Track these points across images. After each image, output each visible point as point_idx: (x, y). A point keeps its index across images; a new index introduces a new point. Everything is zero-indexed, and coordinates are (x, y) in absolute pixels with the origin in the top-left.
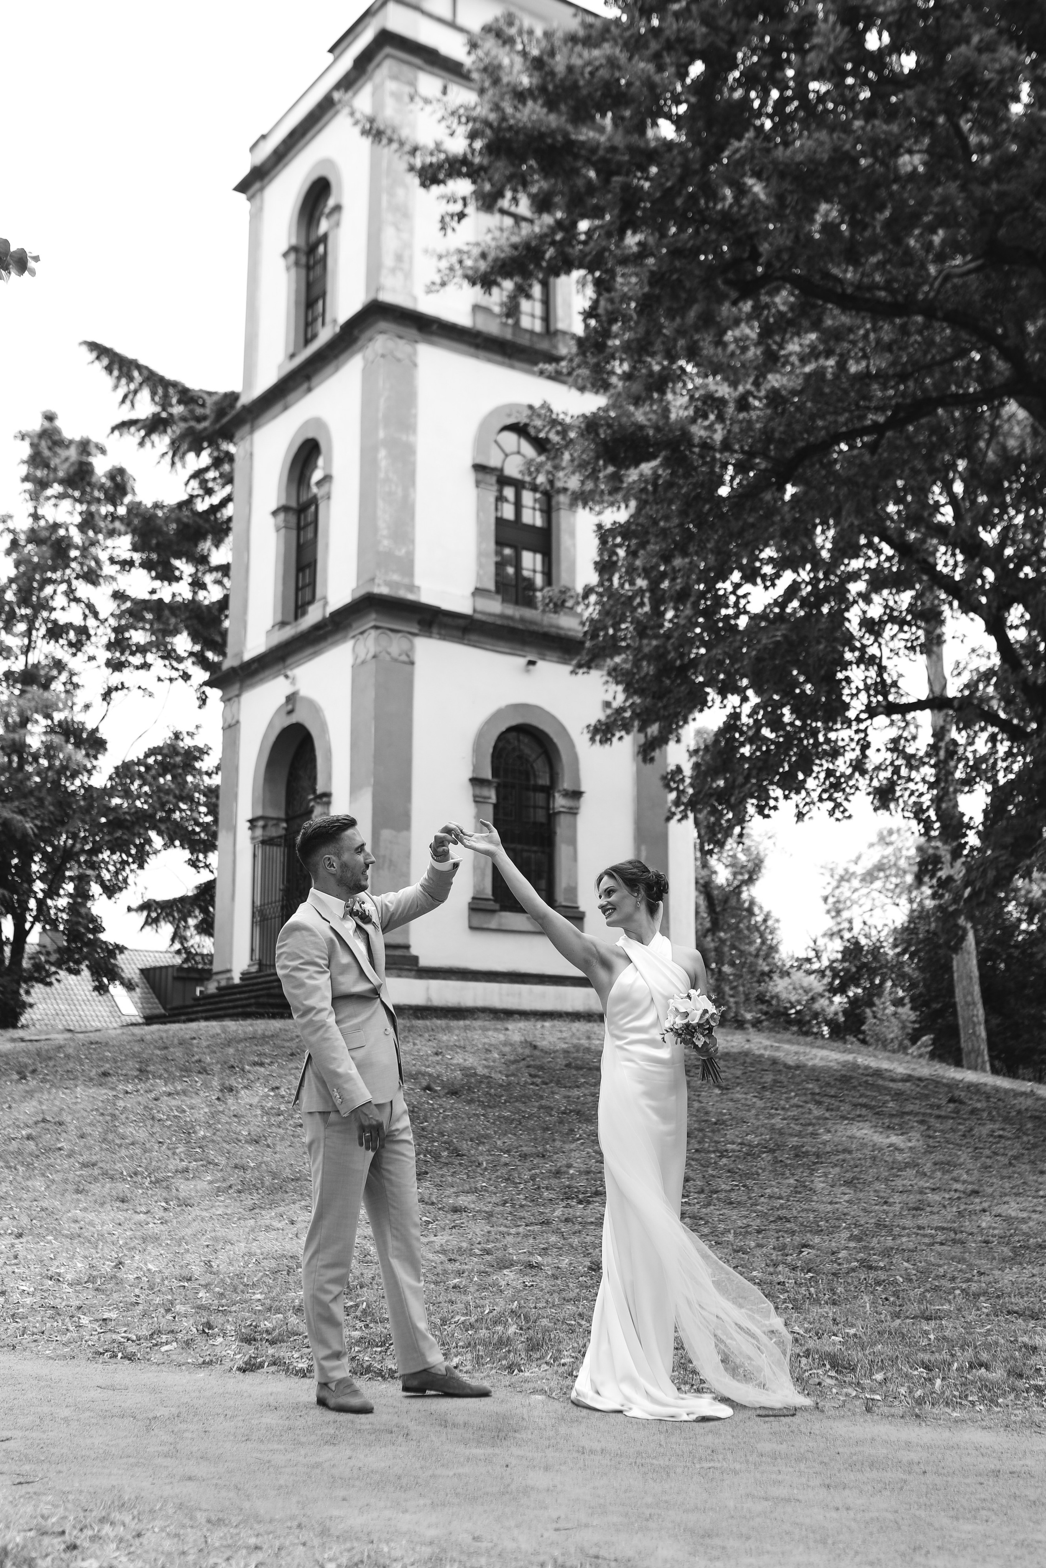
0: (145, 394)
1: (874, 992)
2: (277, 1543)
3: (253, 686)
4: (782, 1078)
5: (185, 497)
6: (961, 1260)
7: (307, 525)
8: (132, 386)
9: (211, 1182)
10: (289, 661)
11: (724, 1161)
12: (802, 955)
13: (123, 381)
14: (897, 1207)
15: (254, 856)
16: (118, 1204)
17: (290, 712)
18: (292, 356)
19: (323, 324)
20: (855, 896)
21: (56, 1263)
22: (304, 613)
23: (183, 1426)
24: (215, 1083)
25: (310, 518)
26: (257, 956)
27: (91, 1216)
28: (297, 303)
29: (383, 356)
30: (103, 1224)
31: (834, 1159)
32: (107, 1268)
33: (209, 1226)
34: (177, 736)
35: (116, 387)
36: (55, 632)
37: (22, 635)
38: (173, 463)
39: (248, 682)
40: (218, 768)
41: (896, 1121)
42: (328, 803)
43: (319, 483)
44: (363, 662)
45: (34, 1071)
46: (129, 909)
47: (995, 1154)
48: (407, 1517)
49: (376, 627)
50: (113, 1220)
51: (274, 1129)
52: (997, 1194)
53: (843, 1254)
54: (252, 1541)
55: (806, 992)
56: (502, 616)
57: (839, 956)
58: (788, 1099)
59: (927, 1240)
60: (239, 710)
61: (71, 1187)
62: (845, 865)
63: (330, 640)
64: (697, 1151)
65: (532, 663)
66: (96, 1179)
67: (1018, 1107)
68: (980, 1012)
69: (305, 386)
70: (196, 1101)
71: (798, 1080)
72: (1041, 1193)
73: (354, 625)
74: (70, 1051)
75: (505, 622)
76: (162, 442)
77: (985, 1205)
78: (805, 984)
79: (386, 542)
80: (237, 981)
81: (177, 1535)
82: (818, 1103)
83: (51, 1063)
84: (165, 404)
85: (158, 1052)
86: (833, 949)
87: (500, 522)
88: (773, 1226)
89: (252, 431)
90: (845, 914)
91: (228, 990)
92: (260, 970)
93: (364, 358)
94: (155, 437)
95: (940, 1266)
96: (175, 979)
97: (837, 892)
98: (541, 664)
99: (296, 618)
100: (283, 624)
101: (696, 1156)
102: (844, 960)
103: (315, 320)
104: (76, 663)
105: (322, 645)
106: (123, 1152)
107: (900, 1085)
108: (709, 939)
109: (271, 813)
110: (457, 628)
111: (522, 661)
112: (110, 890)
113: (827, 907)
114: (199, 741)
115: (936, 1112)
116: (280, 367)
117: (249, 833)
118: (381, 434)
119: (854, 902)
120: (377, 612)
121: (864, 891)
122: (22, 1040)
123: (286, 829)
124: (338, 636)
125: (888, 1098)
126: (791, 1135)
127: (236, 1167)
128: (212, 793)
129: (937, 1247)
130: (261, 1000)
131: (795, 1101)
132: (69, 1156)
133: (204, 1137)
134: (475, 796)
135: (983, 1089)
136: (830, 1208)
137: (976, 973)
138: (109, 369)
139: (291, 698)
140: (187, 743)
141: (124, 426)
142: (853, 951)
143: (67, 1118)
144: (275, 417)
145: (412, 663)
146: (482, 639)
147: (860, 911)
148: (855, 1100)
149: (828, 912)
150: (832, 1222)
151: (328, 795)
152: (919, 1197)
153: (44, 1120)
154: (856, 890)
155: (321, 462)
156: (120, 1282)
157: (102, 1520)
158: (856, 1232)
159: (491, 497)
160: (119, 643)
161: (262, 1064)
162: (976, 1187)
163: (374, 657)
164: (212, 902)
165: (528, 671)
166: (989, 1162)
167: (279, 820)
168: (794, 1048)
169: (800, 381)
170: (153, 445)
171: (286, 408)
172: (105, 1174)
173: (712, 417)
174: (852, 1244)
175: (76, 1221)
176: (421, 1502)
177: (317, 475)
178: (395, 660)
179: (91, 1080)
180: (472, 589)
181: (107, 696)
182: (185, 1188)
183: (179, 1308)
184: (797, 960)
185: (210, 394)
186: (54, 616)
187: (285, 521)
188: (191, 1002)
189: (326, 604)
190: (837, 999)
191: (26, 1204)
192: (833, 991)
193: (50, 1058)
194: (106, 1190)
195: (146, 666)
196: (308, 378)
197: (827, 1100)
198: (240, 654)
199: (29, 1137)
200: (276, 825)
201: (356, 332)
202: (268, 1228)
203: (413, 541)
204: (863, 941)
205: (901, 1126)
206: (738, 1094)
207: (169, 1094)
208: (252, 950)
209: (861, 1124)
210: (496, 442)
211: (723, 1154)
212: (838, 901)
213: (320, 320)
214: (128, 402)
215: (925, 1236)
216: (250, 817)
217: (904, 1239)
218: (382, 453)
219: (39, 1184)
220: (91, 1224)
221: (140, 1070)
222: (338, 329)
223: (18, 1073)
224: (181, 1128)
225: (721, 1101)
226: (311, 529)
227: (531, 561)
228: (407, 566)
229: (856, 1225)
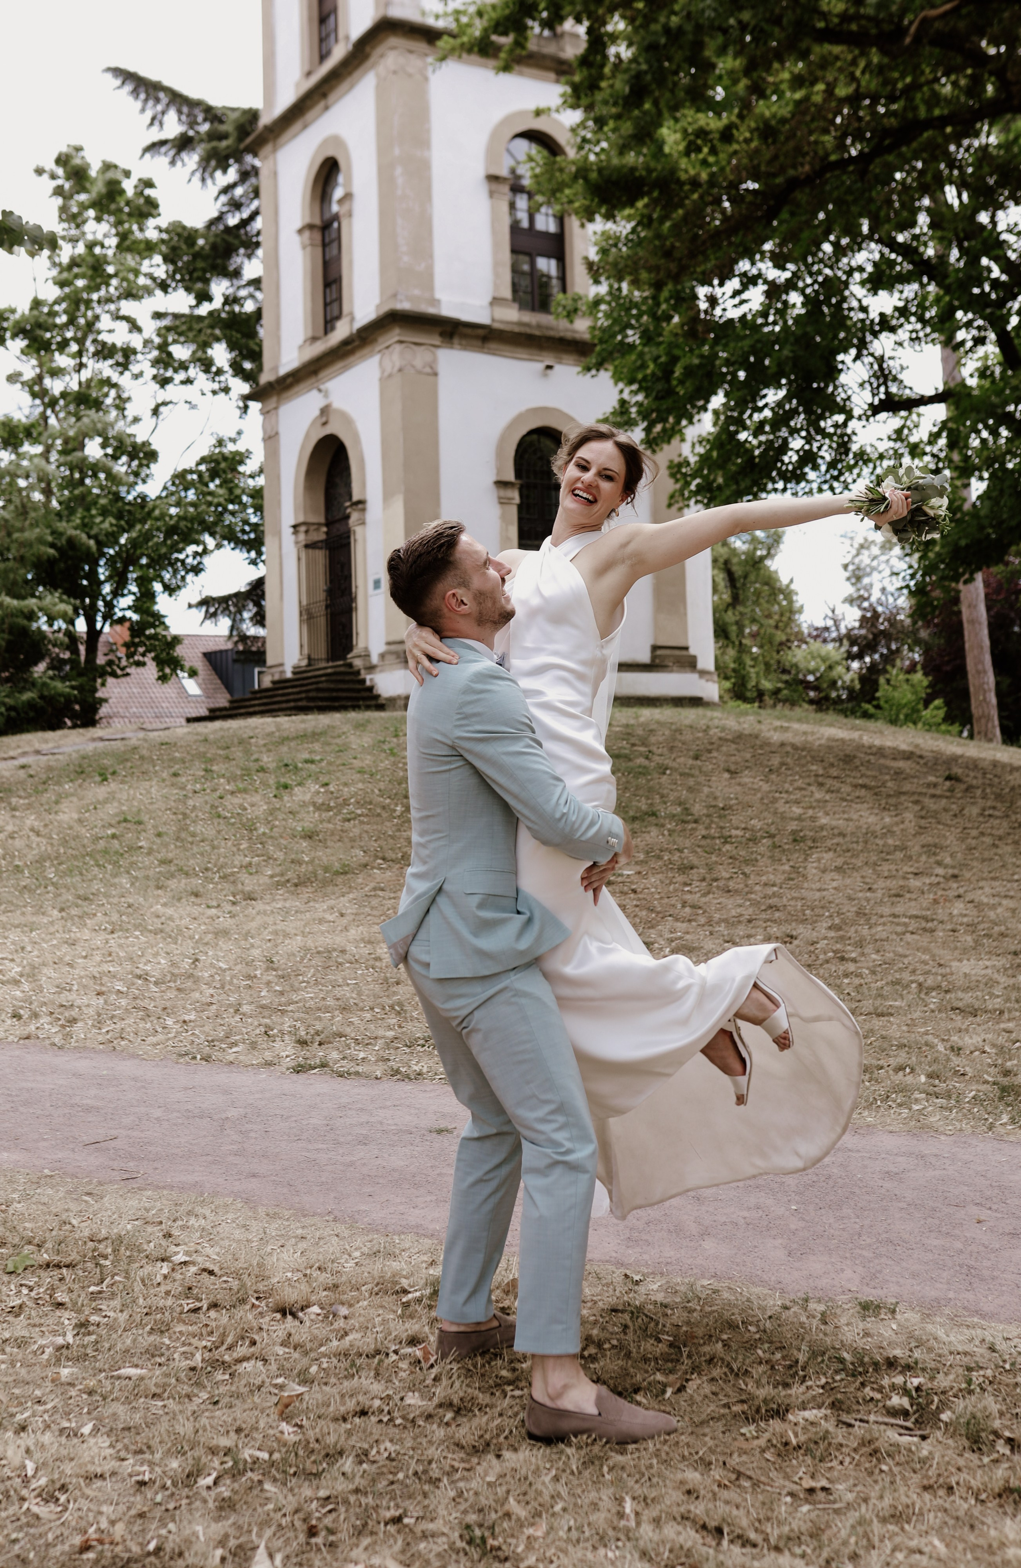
0: (172, 116)
1: (889, 658)
2: (318, 1234)
3: (289, 399)
4: (789, 760)
5: (215, 214)
6: (926, 950)
7: (331, 242)
8: (159, 108)
9: (272, 876)
10: (322, 374)
11: (728, 847)
12: (820, 624)
13: (151, 103)
14: (879, 894)
15: (299, 559)
16: (193, 899)
17: (325, 424)
18: (309, 74)
19: (336, 40)
20: (875, 563)
21: (143, 960)
22: (333, 328)
23: (249, 1126)
24: (272, 781)
25: (334, 235)
26: (306, 651)
27: (170, 911)
28: (310, 19)
29: (395, 72)
30: (181, 918)
31: (829, 843)
32: (186, 964)
33: (270, 920)
34: (220, 443)
35: (143, 110)
36: (105, 352)
37: (73, 356)
38: (203, 180)
39: (285, 395)
40: (261, 471)
41: (892, 801)
42: (364, 510)
43: (340, 201)
44: (390, 376)
45: (114, 773)
46: (190, 606)
47: (982, 834)
48: (417, 1211)
49: (401, 342)
50: (189, 915)
51: (326, 825)
52: (974, 879)
53: (822, 944)
54: (300, 1232)
55: (824, 660)
56: (520, 324)
57: (857, 624)
58: (792, 782)
59: (899, 929)
60: (277, 422)
61: (152, 883)
62: (865, 534)
63: (358, 354)
64: (704, 837)
65: (549, 367)
66: (173, 876)
67: (1012, 783)
68: (990, 679)
69: (322, 104)
70: (257, 798)
71: (803, 761)
72: (1016, 877)
73: (381, 340)
74: (145, 752)
75: (523, 330)
76: (192, 159)
77: (961, 891)
78: (823, 653)
79: (406, 259)
80: (289, 675)
81: (244, 1226)
82: (821, 785)
83: (129, 764)
84: (192, 124)
85: (221, 752)
86: (851, 617)
87: (515, 227)
88: (764, 916)
89: (275, 150)
90: (866, 581)
91: (281, 684)
92: (309, 665)
93: (378, 76)
94: (184, 155)
95: (906, 956)
96: (235, 661)
97: (857, 561)
98: (558, 368)
99: (326, 333)
100: (314, 339)
101: (703, 843)
102: (861, 627)
103: (328, 35)
104: (125, 380)
105: (351, 359)
106: (195, 849)
107: (901, 764)
108: (730, 613)
109: (312, 519)
110: (477, 337)
111: (541, 366)
112: (170, 590)
113: (847, 574)
114: (240, 447)
115: (932, 791)
116: (297, 85)
117: (293, 538)
118: (397, 151)
119: (873, 569)
120: (401, 327)
121: (883, 558)
122: (101, 739)
123: (327, 533)
124: (366, 351)
125: (887, 777)
126: (792, 819)
127: (293, 862)
128: (257, 494)
129: (908, 937)
130: (311, 694)
131: (800, 783)
132: (149, 854)
133: (264, 834)
134: (500, 498)
135: (981, 765)
136: (818, 895)
137: (987, 642)
138: (135, 93)
139: (325, 411)
140: (231, 447)
141: (154, 147)
142: (870, 620)
143: (145, 818)
144: (295, 136)
145: (436, 374)
146: (502, 347)
147: (879, 576)
148: (855, 781)
149: (848, 579)
150: (817, 911)
151: (362, 502)
152: (901, 883)
153: (125, 820)
154: (875, 558)
155: (341, 179)
156: (197, 980)
157: (189, 1213)
158: (837, 921)
159: (505, 207)
160: (165, 360)
161: (312, 762)
162: (956, 872)
163: (400, 370)
164: (262, 596)
165: (545, 375)
166: (974, 842)
167: (319, 524)
168: (804, 727)
169: (790, 108)
170: (184, 165)
171: (305, 127)
172: (181, 870)
173: (706, 150)
174: (832, 934)
175: (158, 917)
176: (428, 1198)
177: (338, 193)
178: (420, 372)
179: (164, 780)
180: (488, 299)
181: (156, 412)
182: (249, 883)
183: (245, 1008)
184: (817, 629)
185: (233, 110)
186: (100, 337)
187: (311, 239)
188: (248, 696)
189: (352, 320)
190: (855, 665)
191: (115, 900)
192: (850, 657)
193: (127, 760)
194: (182, 885)
195: (188, 381)
196: (324, 95)
197: (829, 782)
198: (276, 368)
199: (114, 836)
200: (317, 530)
201: (368, 49)
202: (321, 921)
203: (431, 256)
204: (880, 609)
205: (896, 806)
206: (746, 778)
207: (232, 793)
208: (301, 646)
209: (859, 806)
210: (508, 151)
211: (726, 840)
212: (858, 568)
213: (333, 37)
214: (157, 123)
215: (898, 924)
216: (293, 523)
217: (880, 928)
218: (399, 171)
219: (124, 881)
220: (171, 918)
221: (206, 770)
222: (350, 47)
223: (101, 775)
224: (243, 825)
225: (730, 785)
226: (335, 245)
227: (546, 265)
228: (427, 280)
229: (839, 914)
